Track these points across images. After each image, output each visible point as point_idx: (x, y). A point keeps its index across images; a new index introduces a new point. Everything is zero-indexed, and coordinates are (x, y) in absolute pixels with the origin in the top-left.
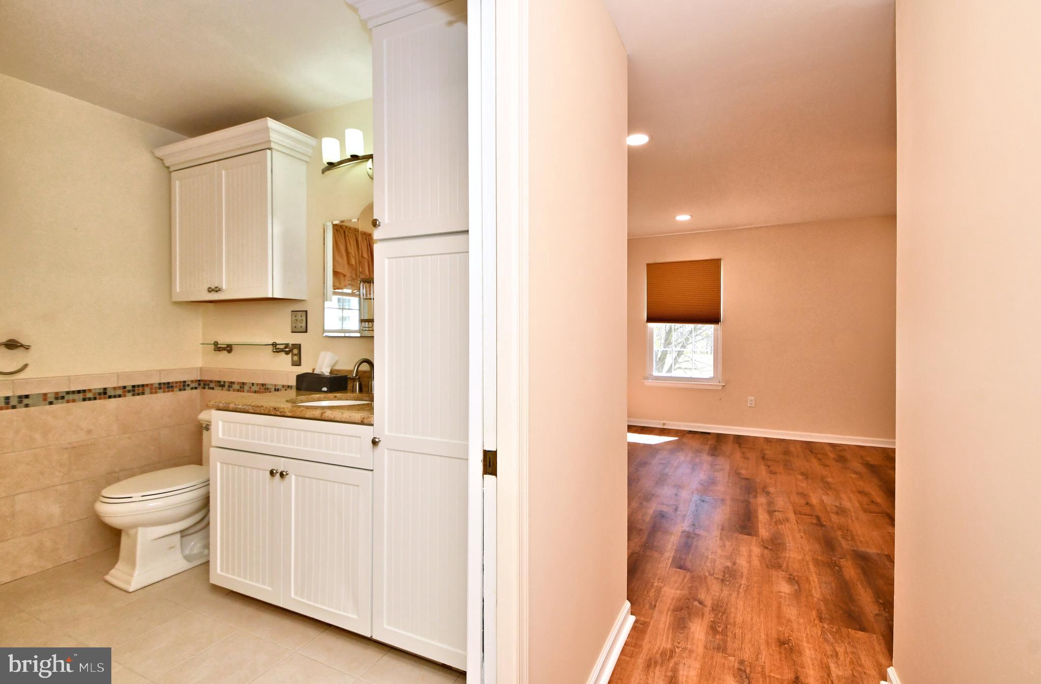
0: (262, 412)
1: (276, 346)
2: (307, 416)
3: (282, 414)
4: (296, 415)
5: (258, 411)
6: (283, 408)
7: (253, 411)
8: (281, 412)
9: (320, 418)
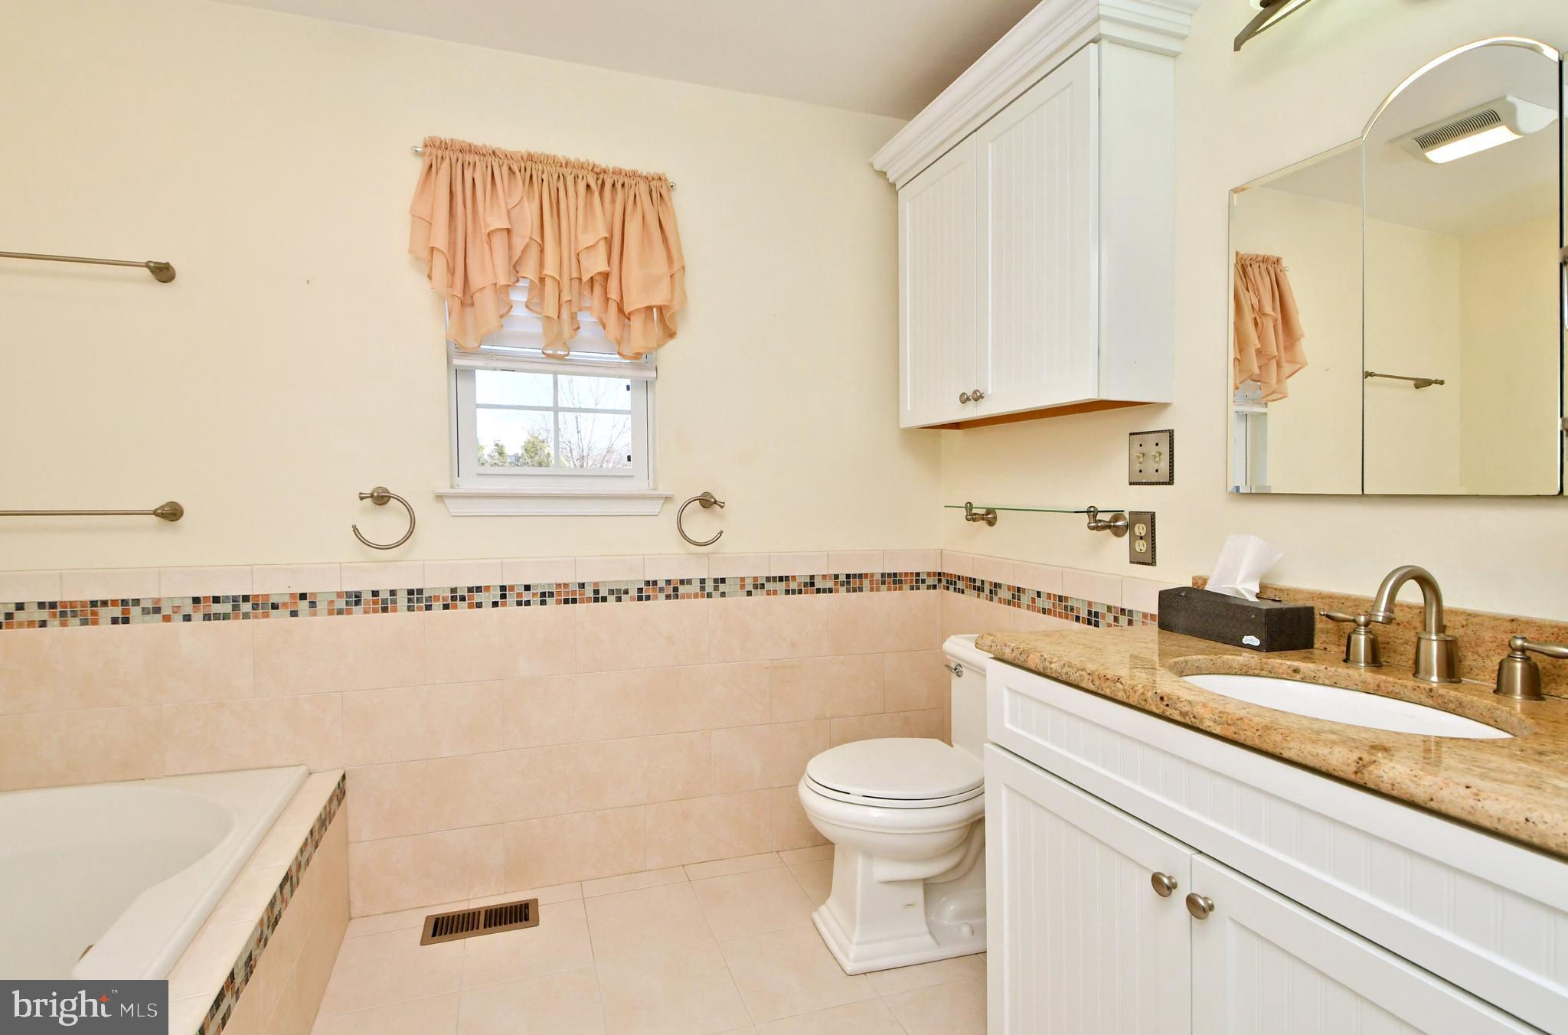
0: (1121, 696)
1: (1095, 516)
2: (1286, 754)
3: (1188, 720)
4: (1241, 738)
5: (1108, 692)
6: (1190, 702)
7: (1092, 687)
8: (1184, 714)
9: (1352, 777)
